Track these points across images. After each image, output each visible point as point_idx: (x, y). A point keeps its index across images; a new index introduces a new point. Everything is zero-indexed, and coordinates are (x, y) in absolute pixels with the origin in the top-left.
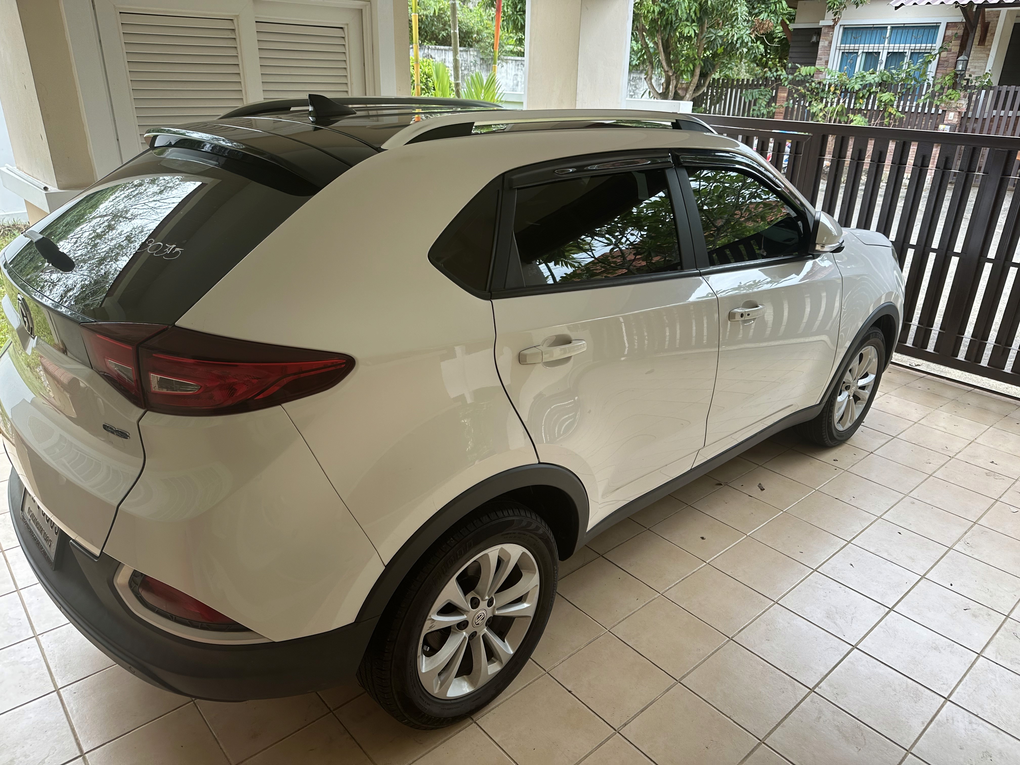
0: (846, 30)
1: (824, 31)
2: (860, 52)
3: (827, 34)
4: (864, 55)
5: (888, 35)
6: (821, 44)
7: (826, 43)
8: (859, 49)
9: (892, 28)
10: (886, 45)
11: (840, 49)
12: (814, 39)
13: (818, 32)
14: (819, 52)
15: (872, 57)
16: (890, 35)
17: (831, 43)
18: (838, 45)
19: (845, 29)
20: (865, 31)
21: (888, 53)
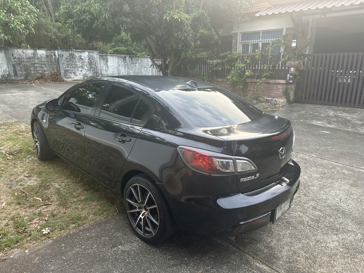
0: (243, 34)
2: (250, 44)
3: (235, 36)
4: (252, 45)
6: (233, 41)
8: (249, 43)
9: (263, 32)
10: (261, 40)
11: (241, 43)
13: (231, 36)
14: (233, 45)
15: (255, 46)
16: (262, 36)
17: (237, 41)
18: (240, 41)
20: (251, 35)
21: (262, 43)
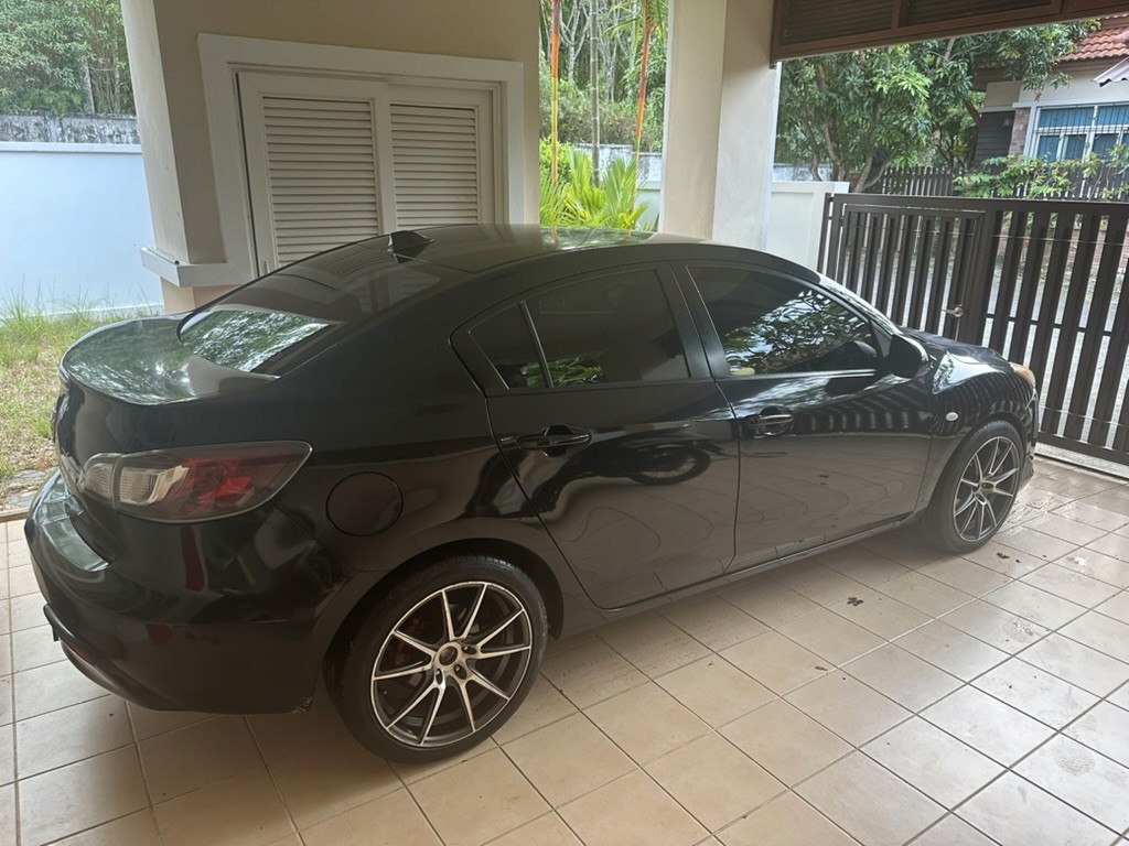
0: (1045, 112)
1: (1018, 113)
2: (1062, 135)
3: (1022, 116)
4: (1067, 139)
5: (1095, 115)
6: (1015, 128)
7: (1021, 127)
8: (1060, 132)
9: (1100, 108)
10: (1093, 126)
11: (1037, 133)
12: (1007, 123)
13: (1011, 115)
14: (1013, 136)
15: (1077, 142)
16: (1098, 116)
17: (1026, 126)
18: (1036, 128)
19: (1042, 111)
20: (1066, 112)
21: (1096, 135)
